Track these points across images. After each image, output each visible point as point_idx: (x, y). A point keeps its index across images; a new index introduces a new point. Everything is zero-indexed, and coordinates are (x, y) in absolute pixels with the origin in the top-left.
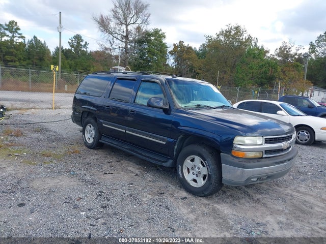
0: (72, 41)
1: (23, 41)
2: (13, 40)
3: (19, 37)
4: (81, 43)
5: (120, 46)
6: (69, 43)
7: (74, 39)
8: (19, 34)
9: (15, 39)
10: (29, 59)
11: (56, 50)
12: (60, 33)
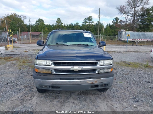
0: (114, 20)
1: (94, 24)
2: (90, 24)
3: (92, 22)
4: (118, 21)
5: (131, 19)
6: (112, 22)
7: (115, 20)
8: (92, 21)
9: (90, 23)
10: (95, 31)
11: (107, 26)
12: (99, 18)
